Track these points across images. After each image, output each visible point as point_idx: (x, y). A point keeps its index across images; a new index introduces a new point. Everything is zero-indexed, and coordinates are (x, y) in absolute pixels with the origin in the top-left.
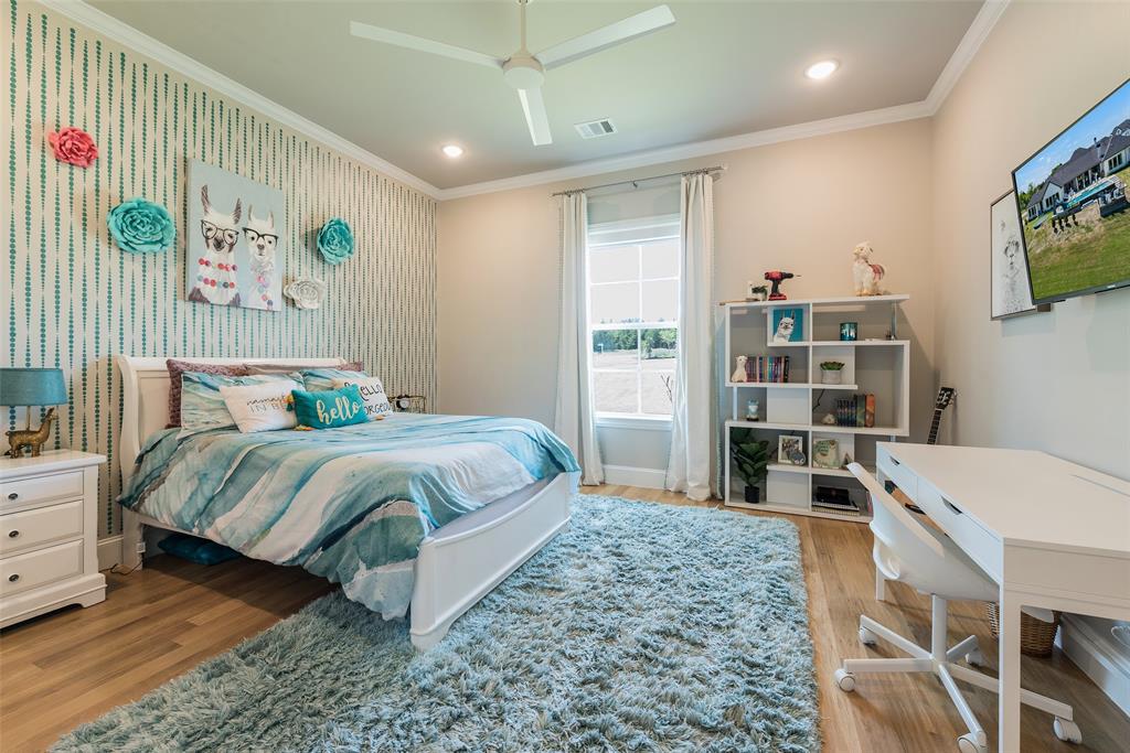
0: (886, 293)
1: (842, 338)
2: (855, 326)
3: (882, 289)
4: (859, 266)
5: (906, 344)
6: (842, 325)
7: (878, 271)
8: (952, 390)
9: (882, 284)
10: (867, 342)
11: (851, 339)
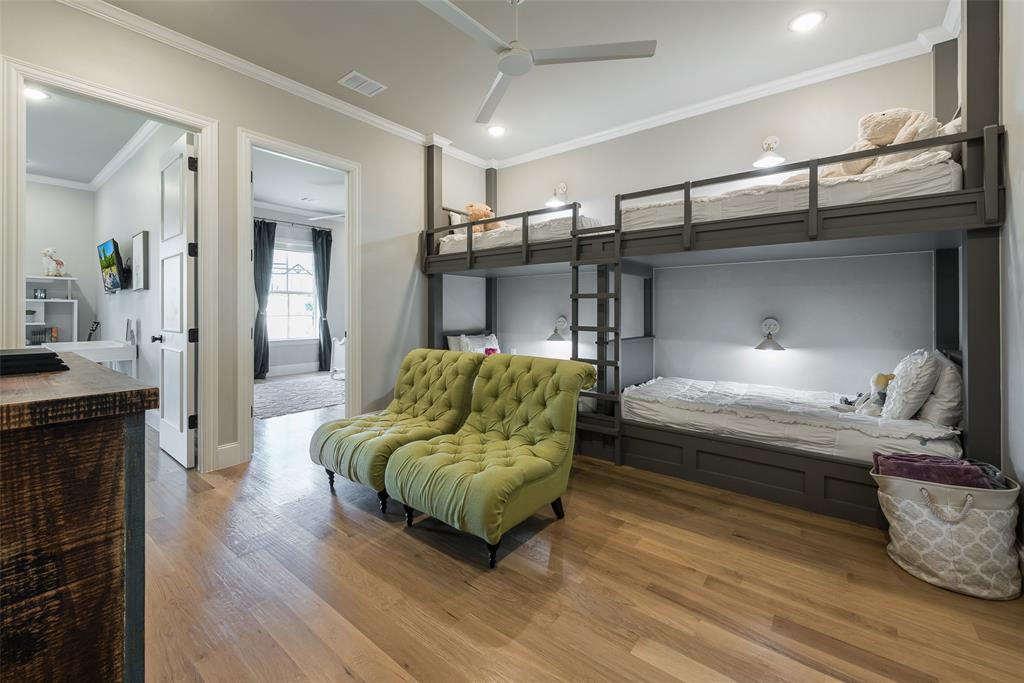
0: (66, 275)
1: (36, 297)
2: (45, 291)
3: (63, 273)
4: (46, 260)
5: (76, 302)
6: (36, 291)
7: (59, 263)
8: (98, 323)
9: (63, 271)
10: (52, 300)
11: (41, 298)
